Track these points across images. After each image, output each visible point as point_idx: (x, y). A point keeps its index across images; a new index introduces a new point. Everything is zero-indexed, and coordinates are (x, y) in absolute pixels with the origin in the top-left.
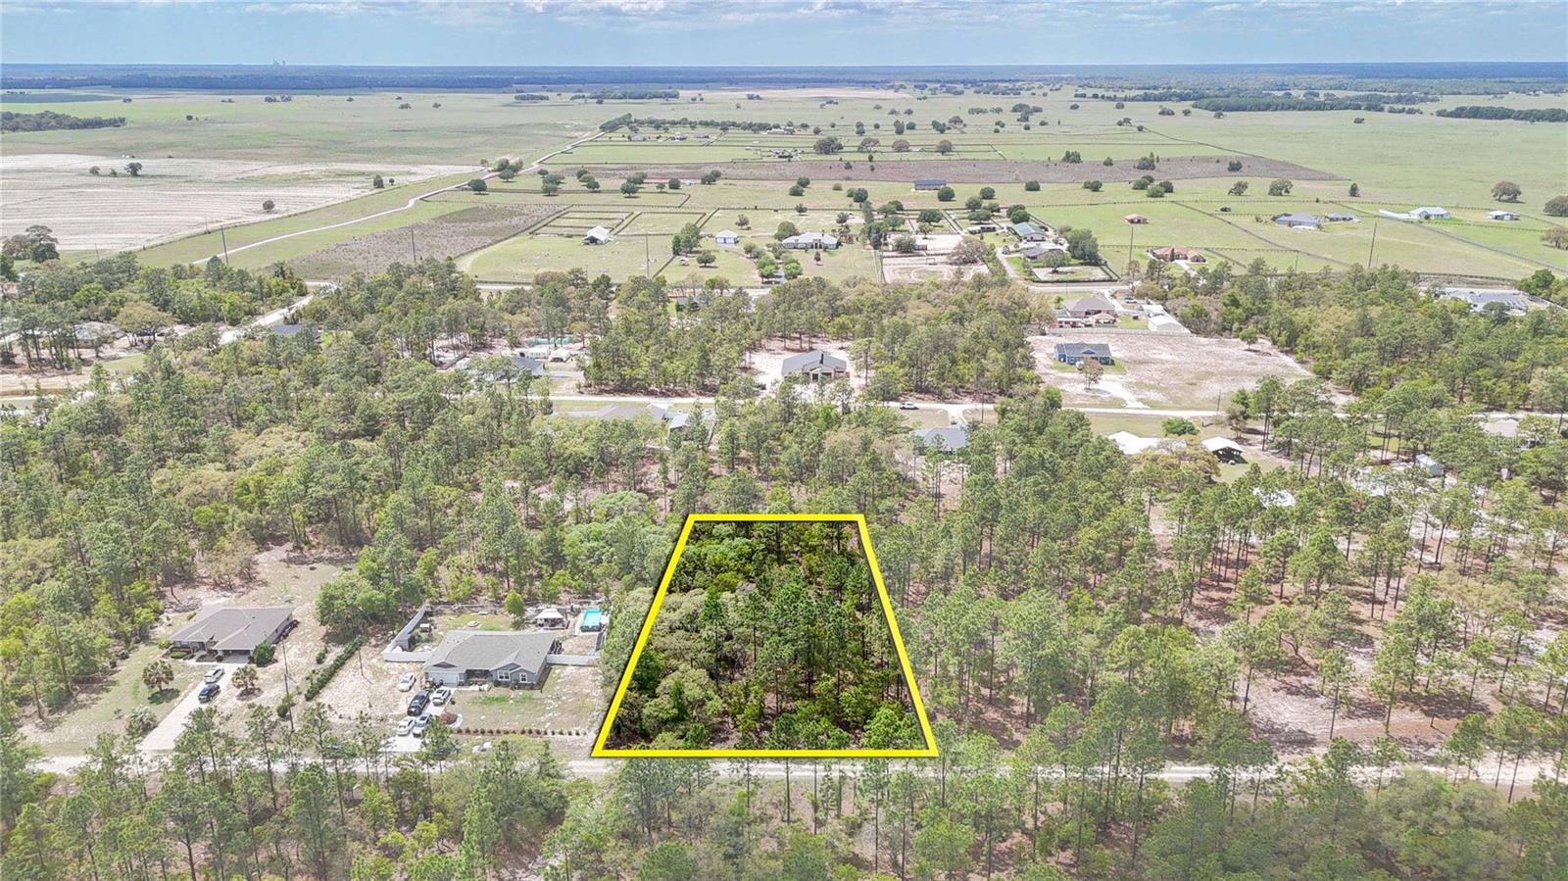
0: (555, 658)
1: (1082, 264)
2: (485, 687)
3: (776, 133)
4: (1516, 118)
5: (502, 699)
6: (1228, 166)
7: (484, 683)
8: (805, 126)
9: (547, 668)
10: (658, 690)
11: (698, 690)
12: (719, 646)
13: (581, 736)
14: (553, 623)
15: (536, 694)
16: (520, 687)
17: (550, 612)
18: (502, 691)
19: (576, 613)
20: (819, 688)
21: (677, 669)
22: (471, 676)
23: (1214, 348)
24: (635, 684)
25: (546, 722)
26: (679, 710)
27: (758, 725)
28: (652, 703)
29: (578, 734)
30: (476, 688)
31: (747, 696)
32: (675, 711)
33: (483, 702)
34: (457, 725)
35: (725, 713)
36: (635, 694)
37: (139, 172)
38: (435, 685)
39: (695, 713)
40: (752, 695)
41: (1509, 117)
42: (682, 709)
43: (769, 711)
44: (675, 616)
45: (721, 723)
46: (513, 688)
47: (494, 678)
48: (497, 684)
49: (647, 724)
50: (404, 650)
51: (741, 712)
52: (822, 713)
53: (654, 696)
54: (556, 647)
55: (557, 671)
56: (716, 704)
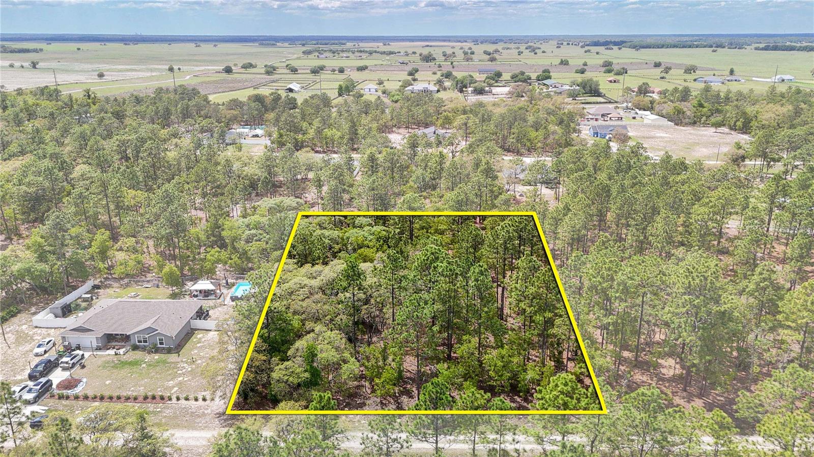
0: (200, 323)
1: (590, 96)
2: (122, 351)
3: (399, 55)
4: (798, 50)
5: (135, 363)
6: (653, 64)
7: (123, 347)
8: (414, 53)
9: (188, 333)
10: (289, 353)
11: (333, 353)
12: (357, 310)
13: (208, 402)
14: (206, 294)
15: (173, 358)
16: (157, 350)
17: (204, 284)
18: (138, 355)
19: (229, 286)
20: (460, 350)
21: (313, 331)
22: (110, 340)
23: (692, 132)
24: (265, 346)
25: (173, 387)
26: (313, 375)
27: (397, 389)
28: (282, 367)
29: (204, 400)
30: (111, 352)
31: (385, 359)
32: (307, 375)
33: (115, 367)
34: (78, 390)
35: (362, 377)
36: (262, 357)
37: (37, 66)
38: (69, 349)
39: (331, 377)
40: (391, 358)
41: (794, 50)
42: (315, 373)
43: (408, 374)
44: (315, 283)
45: (358, 387)
46: (150, 352)
47: (132, 342)
48: (135, 348)
49: (276, 388)
50: (56, 316)
51: (379, 375)
52: (466, 377)
53: (285, 359)
54: (202, 314)
55: (199, 336)
56: (352, 367)
